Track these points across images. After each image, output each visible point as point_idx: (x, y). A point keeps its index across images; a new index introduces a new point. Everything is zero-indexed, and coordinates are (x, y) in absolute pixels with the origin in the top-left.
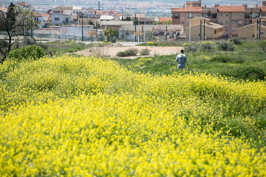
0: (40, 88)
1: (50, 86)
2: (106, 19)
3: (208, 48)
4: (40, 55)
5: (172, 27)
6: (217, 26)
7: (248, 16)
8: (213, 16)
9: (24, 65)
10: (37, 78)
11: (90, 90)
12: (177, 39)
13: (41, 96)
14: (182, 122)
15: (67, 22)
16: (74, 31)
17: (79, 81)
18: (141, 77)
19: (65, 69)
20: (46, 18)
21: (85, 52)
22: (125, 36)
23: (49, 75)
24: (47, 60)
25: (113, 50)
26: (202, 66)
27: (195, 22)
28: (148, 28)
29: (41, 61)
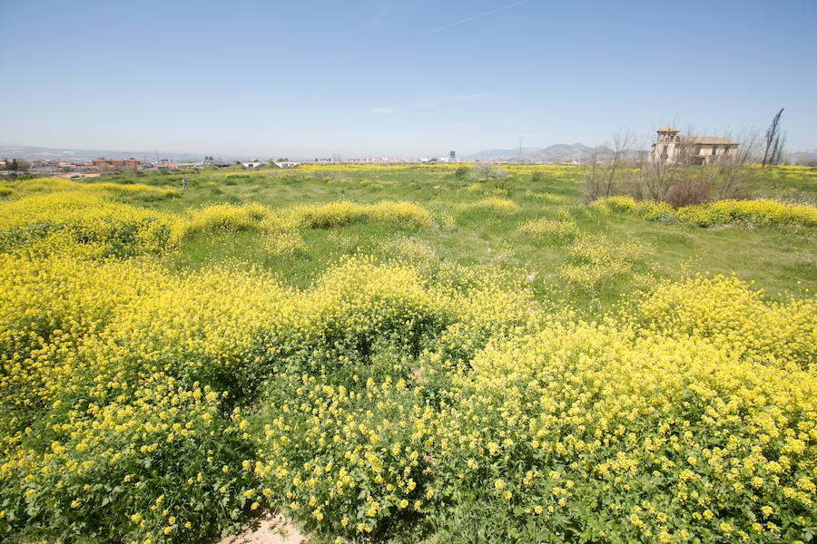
0: (35, 191)
1: (40, 190)
2: (62, 164)
3: (110, 174)
4: (32, 178)
5: (94, 167)
6: (112, 166)
7: (124, 163)
8: (110, 163)
9: (25, 182)
10: (32, 187)
11: (60, 190)
12: (97, 172)
13: (36, 193)
14: (102, 199)
15: (44, 165)
16: (48, 169)
17: (54, 187)
18: (82, 185)
19: (46, 183)
20: (33, 164)
21: (54, 177)
22: (73, 170)
23: (39, 186)
24: (35, 180)
25: (69, 176)
26: (108, 180)
27: (103, 165)
28: (82, 167)
29: (32, 180)
